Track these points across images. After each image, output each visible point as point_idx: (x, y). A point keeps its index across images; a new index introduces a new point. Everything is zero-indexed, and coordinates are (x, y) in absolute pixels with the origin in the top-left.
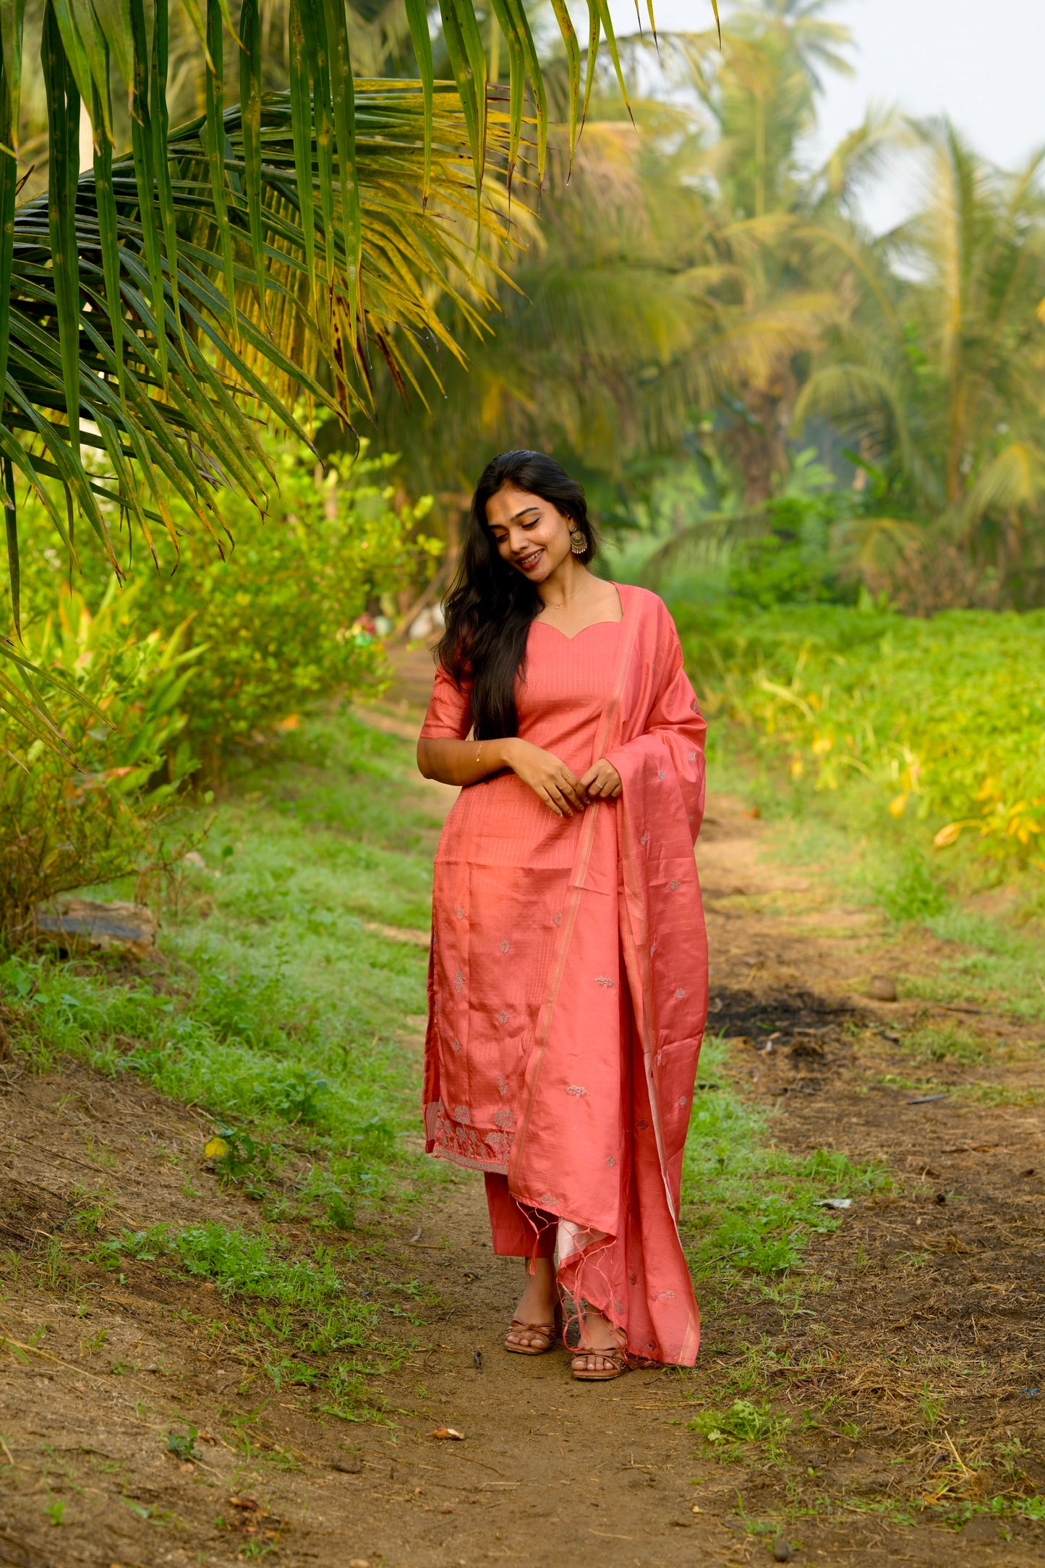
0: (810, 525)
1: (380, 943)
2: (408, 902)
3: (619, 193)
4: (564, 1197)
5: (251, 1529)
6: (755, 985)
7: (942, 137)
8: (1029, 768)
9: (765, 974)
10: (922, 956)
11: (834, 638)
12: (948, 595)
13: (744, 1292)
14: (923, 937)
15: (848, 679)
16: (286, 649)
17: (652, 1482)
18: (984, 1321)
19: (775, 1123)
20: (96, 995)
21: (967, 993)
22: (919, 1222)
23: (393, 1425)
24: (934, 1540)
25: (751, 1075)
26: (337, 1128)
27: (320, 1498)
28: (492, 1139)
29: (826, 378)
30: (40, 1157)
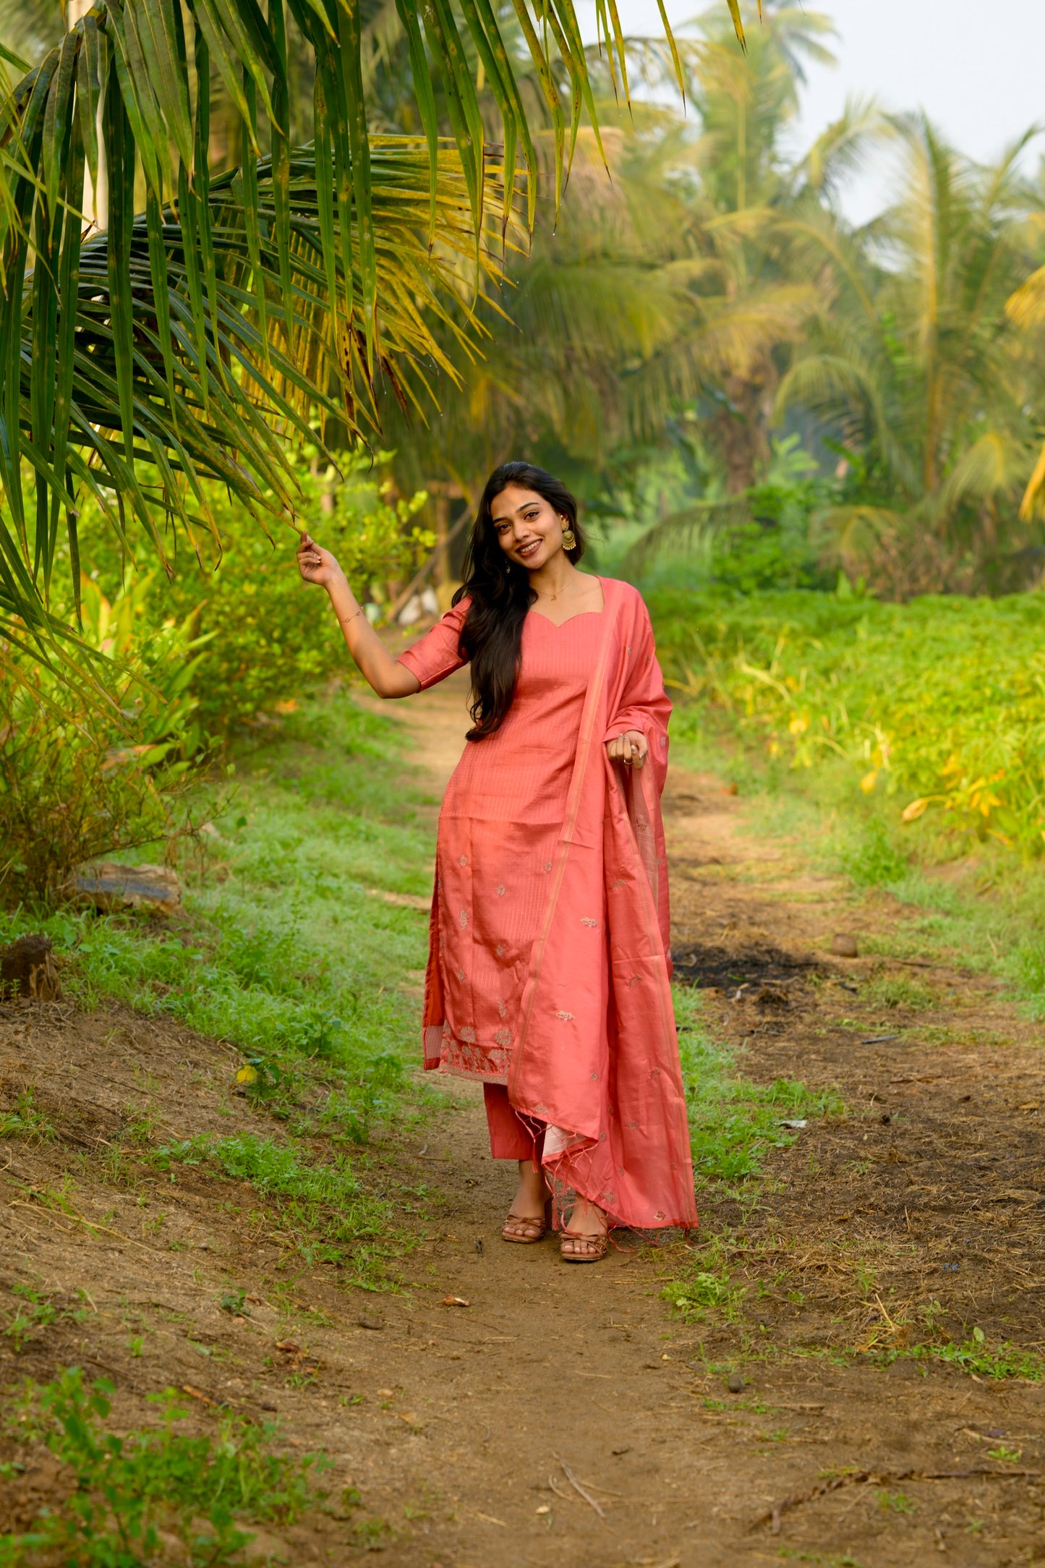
0: (790, 513)
1: (382, 907)
2: (406, 871)
3: (601, 194)
4: (554, 1107)
5: (294, 1367)
6: (727, 943)
7: (919, 133)
8: (987, 745)
9: (736, 933)
10: (883, 917)
11: (812, 623)
12: (924, 581)
13: (710, 1193)
14: (884, 900)
15: (823, 664)
16: (289, 635)
17: (628, 1338)
18: (916, 1214)
19: (742, 1058)
20: (133, 945)
21: (923, 950)
22: (865, 1138)
23: (408, 1295)
24: (863, 1377)
25: (721, 1019)
26: (351, 1062)
27: (350, 1346)
28: (494, 1055)
29: (806, 368)
30: (94, 1080)
